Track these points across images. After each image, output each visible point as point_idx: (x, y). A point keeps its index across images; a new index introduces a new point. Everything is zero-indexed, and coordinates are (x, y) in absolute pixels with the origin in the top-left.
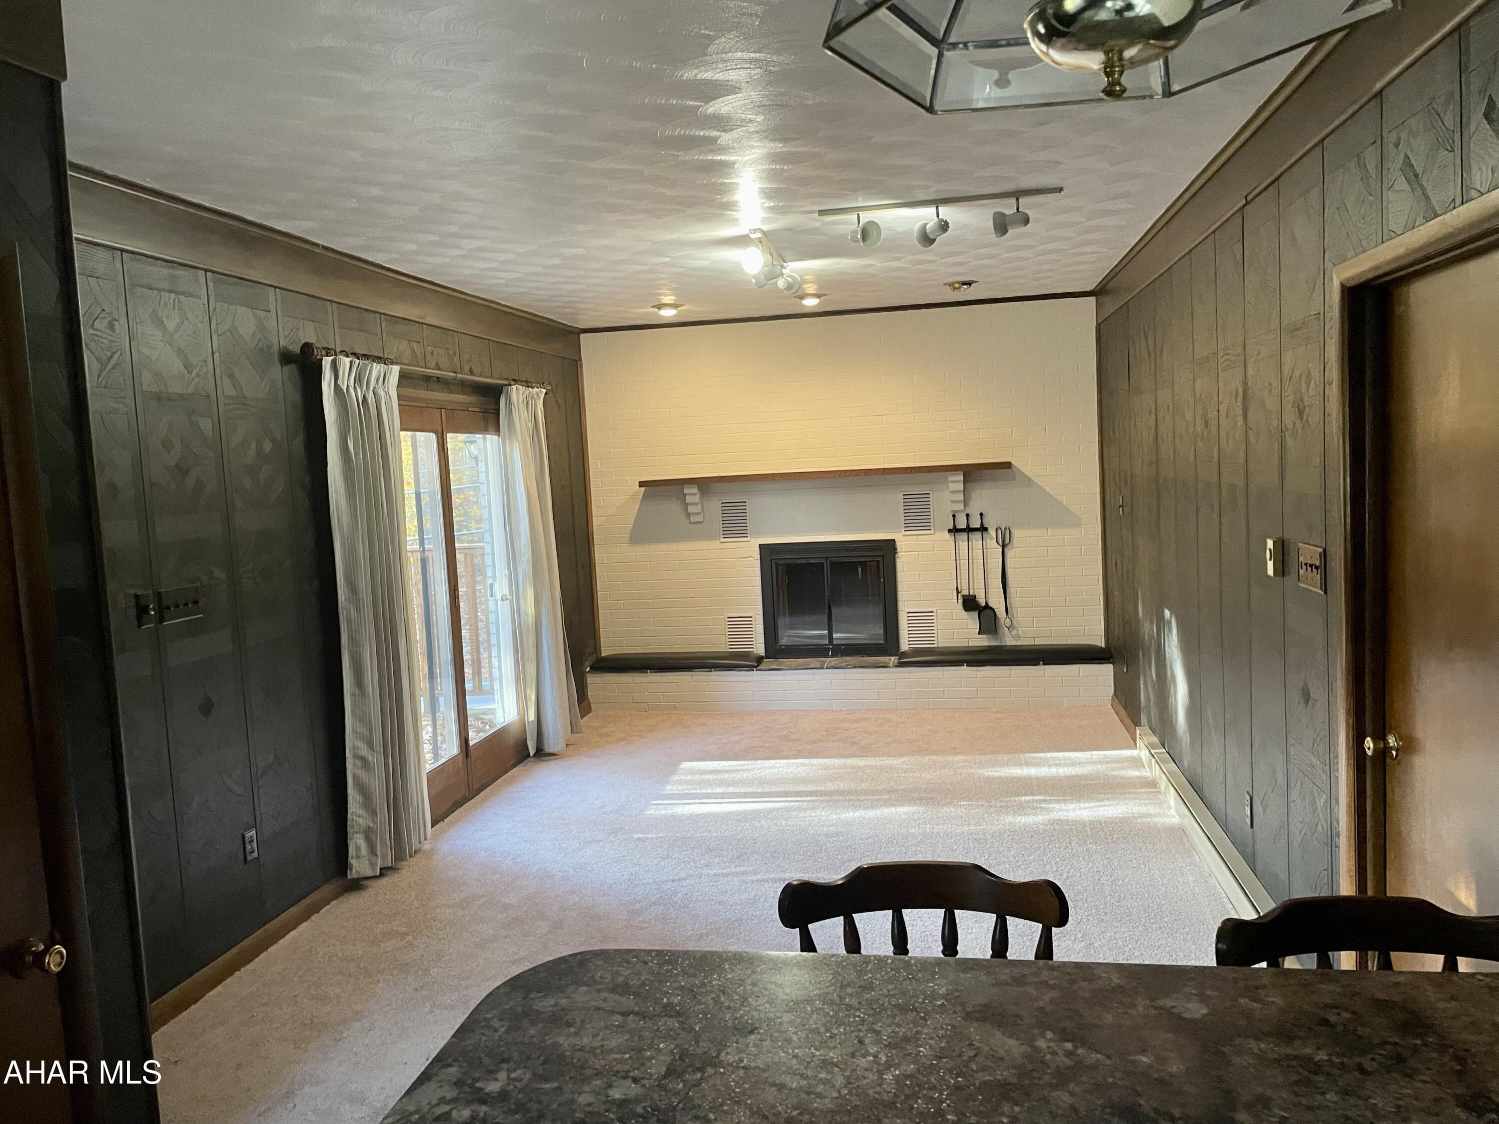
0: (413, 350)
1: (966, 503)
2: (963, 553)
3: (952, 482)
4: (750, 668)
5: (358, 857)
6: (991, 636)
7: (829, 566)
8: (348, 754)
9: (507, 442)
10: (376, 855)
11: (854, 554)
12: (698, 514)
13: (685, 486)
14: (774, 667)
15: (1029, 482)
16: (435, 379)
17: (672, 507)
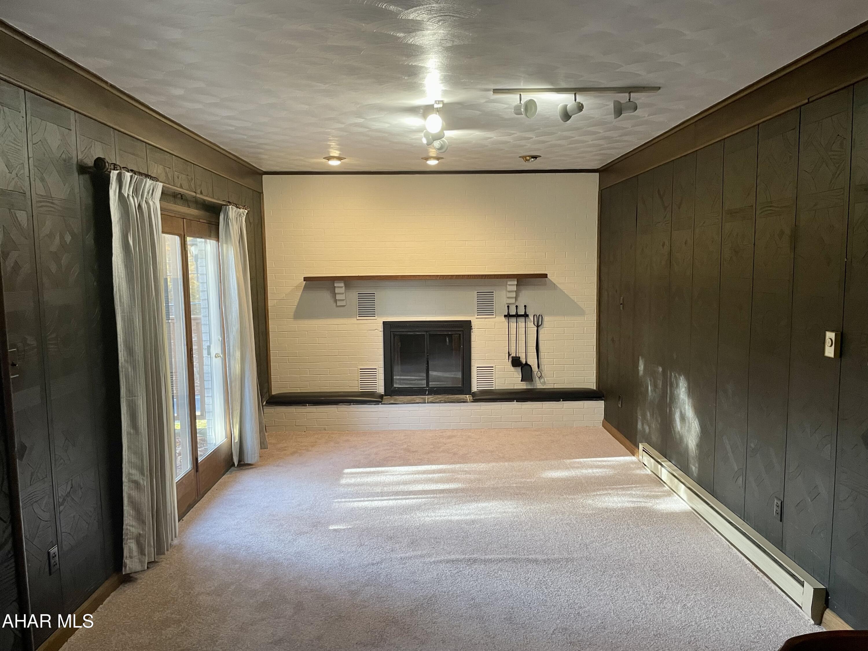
0: (166, 173)
1: (516, 298)
2: (513, 331)
3: (509, 285)
4: (377, 403)
5: (131, 557)
6: (528, 382)
7: (428, 336)
8: (125, 479)
9: (225, 245)
10: (145, 555)
11: (443, 329)
12: (343, 300)
13: (335, 281)
14: (392, 402)
15: (554, 286)
16: (179, 196)
17: (325, 296)
